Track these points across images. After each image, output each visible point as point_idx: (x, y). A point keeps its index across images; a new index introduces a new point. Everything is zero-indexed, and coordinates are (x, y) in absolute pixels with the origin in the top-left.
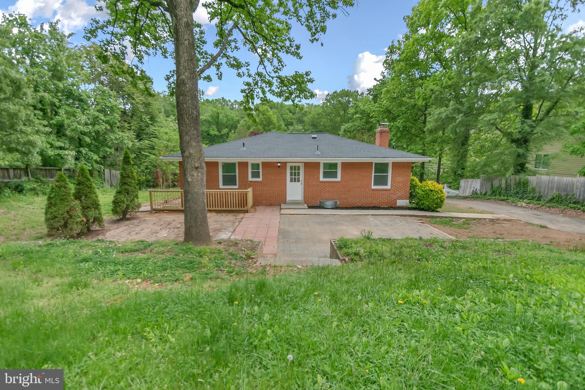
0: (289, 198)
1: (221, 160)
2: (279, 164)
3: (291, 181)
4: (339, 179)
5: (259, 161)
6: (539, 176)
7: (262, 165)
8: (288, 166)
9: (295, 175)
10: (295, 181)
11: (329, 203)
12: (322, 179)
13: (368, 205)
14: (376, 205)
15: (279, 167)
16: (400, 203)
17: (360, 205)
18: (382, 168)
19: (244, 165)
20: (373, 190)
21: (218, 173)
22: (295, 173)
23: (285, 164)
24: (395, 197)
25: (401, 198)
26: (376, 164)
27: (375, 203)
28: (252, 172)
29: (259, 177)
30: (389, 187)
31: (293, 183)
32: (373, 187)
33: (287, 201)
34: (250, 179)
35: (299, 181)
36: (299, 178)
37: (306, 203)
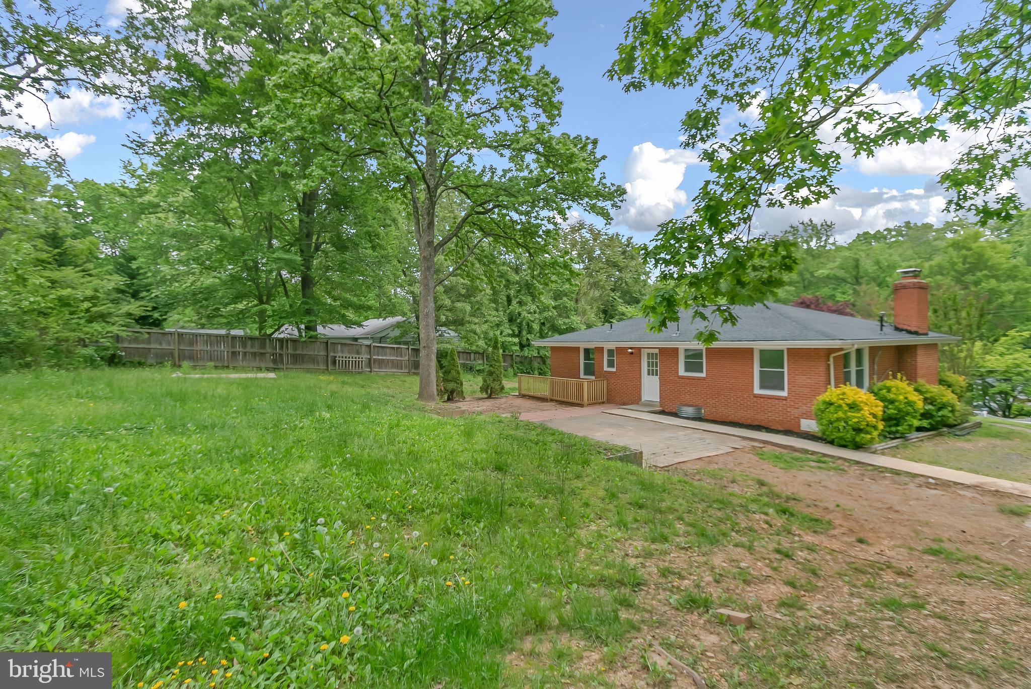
0: (645, 397)
1: (583, 346)
2: (632, 350)
3: (649, 374)
4: (704, 374)
5: (612, 346)
7: (617, 351)
8: (644, 353)
9: (653, 366)
10: (652, 374)
11: (689, 411)
12: (682, 372)
13: (749, 422)
14: (763, 424)
15: (632, 353)
16: (806, 425)
17: (736, 420)
19: (600, 351)
20: (756, 396)
21: (580, 360)
22: (653, 362)
23: (640, 349)
24: (796, 413)
25: (808, 416)
26: (762, 352)
27: (761, 418)
28: (608, 360)
29: (614, 366)
30: (785, 393)
31: (650, 377)
32: (757, 391)
33: (642, 401)
34: (606, 369)
35: (657, 375)
36: (657, 371)
37: (662, 406)
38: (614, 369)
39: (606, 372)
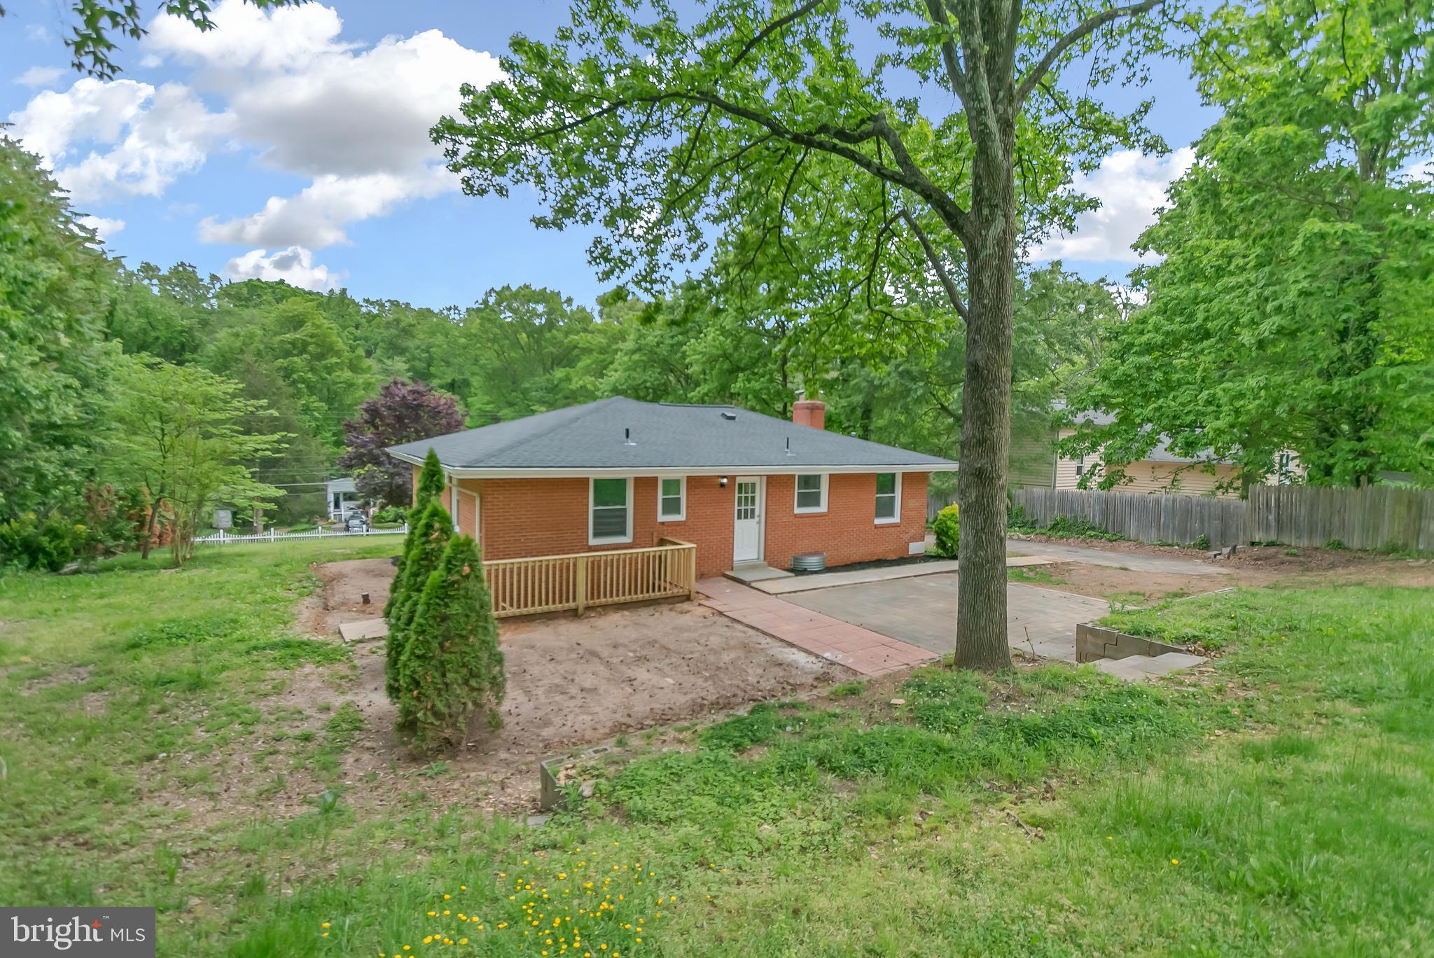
0: (739, 556)
1: (594, 475)
2: (725, 481)
4: (823, 508)
5: (680, 473)
6: (1029, 488)
7: (688, 482)
8: (737, 484)
9: (746, 504)
10: (746, 517)
11: (812, 562)
12: (796, 509)
13: (869, 558)
14: (881, 557)
15: (723, 486)
16: (915, 548)
17: (857, 559)
18: (885, 482)
19: (646, 485)
20: (876, 527)
21: (587, 505)
22: (746, 498)
23: (732, 479)
24: (906, 537)
25: (914, 539)
26: (878, 476)
27: (880, 552)
28: (664, 500)
29: (678, 511)
30: (896, 519)
31: (743, 521)
32: (875, 521)
33: (735, 564)
34: (661, 518)
35: (753, 517)
36: (753, 511)
37: (770, 565)
38: (682, 517)
39: (663, 523)
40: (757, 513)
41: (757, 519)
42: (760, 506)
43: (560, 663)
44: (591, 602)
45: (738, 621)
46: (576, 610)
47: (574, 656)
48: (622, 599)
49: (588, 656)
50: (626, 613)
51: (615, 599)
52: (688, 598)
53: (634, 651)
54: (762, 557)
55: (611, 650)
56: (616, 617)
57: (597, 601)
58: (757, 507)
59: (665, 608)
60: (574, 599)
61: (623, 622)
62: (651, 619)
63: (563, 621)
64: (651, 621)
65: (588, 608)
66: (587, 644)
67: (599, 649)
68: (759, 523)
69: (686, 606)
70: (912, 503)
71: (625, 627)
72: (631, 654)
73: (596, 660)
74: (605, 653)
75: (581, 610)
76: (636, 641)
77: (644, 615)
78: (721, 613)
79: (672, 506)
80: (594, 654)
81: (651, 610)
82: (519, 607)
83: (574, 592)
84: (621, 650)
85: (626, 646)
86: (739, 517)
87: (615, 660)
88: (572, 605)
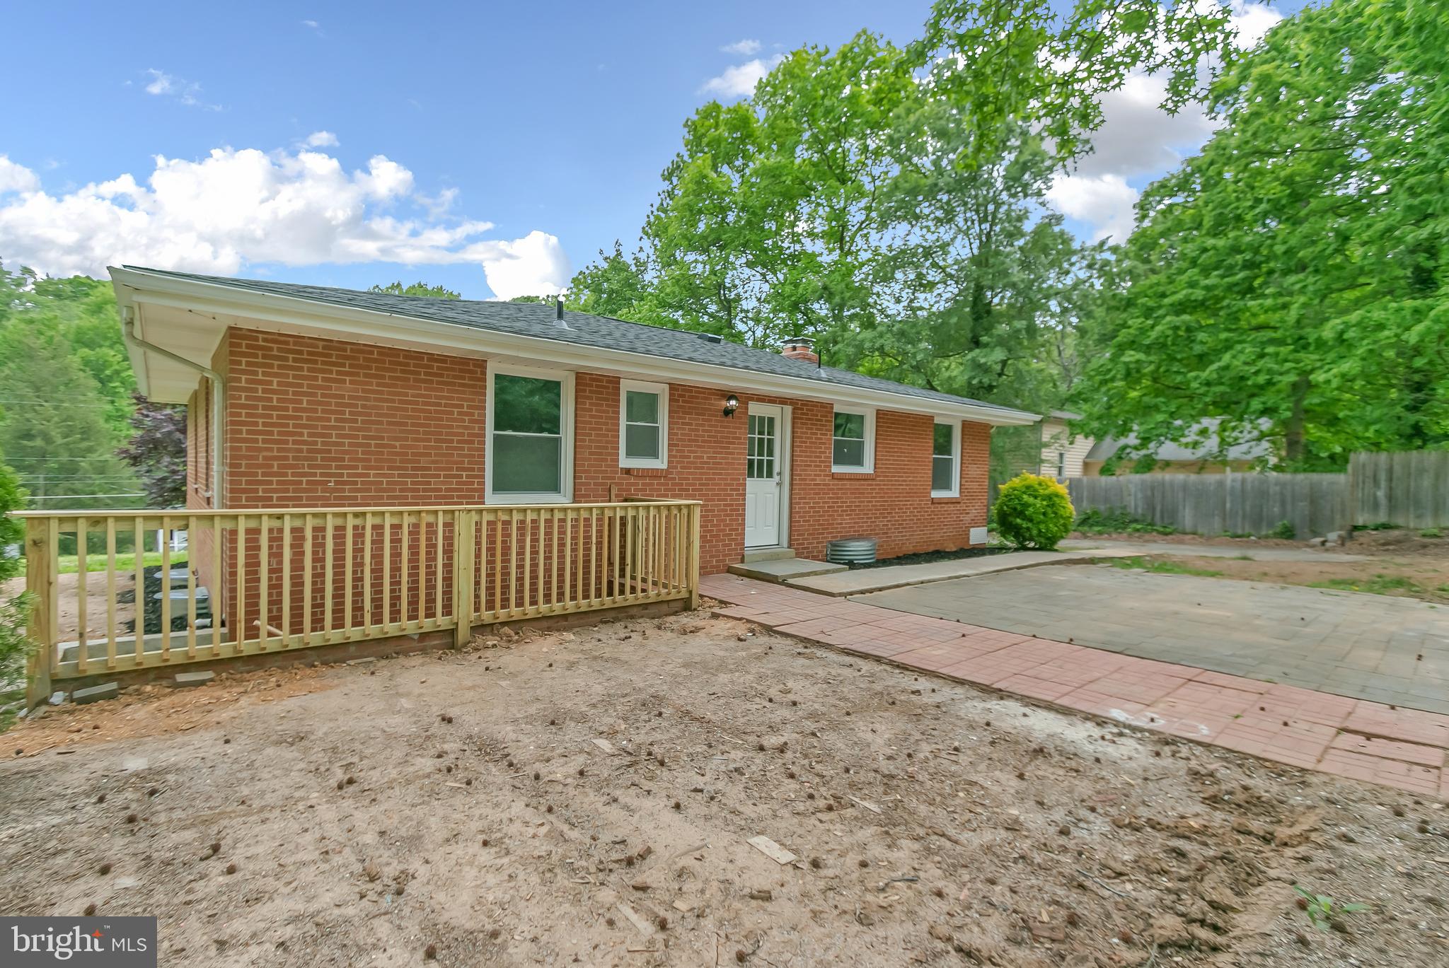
2: (732, 403)
4: (868, 468)
5: (658, 381)
7: (671, 398)
9: (761, 452)
10: (760, 475)
11: (859, 548)
12: (833, 466)
13: (925, 548)
14: (939, 547)
15: (729, 411)
16: (976, 536)
17: (911, 549)
20: (933, 503)
21: (482, 421)
22: (761, 442)
24: (967, 519)
25: (975, 522)
27: (937, 540)
28: (630, 429)
29: (654, 452)
30: (954, 493)
31: (756, 481)
32: (932, 493)
33: (747, 552)
34: (625, 462)
35: (770, 475)
36: (770, 463)
37: (798, 555)
38: (661, 463)
39: (628, 471)
40: (776, 469)
41: (776, 478)
42: (781, 458)
43: (371, 796)
44: (487, 616)
45: (818, 644)
46: (452, 632)
47: (426, 764)
48: (557, 608)
49: (471, 761)
50: (569, 636)
51: (543, 608)
52: (686, 606)
53: (612, 734)
54: (785, 543)
55: (545, 735)
56: (545, 646)
57: (502, 614)
58: (776, 459)
59: (647, 625)
60: (448, 610)
61: (563, 657)
62: (626, 647)
63: (416, 660)
64: (627, 651)
65: (480, 628)
66: (471, 720)
67: (507, 732)
68: (779, 484)
69: (685, 620)
70: (974, 471)
71: (571, 666)
72: (605, 745)
73: (497, 774)
74: (525, 747)
75: (463, 634)
76: (608, 701)
77: (608, 639)
78: (769, 630)
79: (643, 443)
80: (490, 750)
81: (619, 629)
82: (296, 628)
83: (448, 593)
84: (572, 732)
85: (583, 718)
86: (751, 475)
87: (560, 771)
88: (442, 621)
